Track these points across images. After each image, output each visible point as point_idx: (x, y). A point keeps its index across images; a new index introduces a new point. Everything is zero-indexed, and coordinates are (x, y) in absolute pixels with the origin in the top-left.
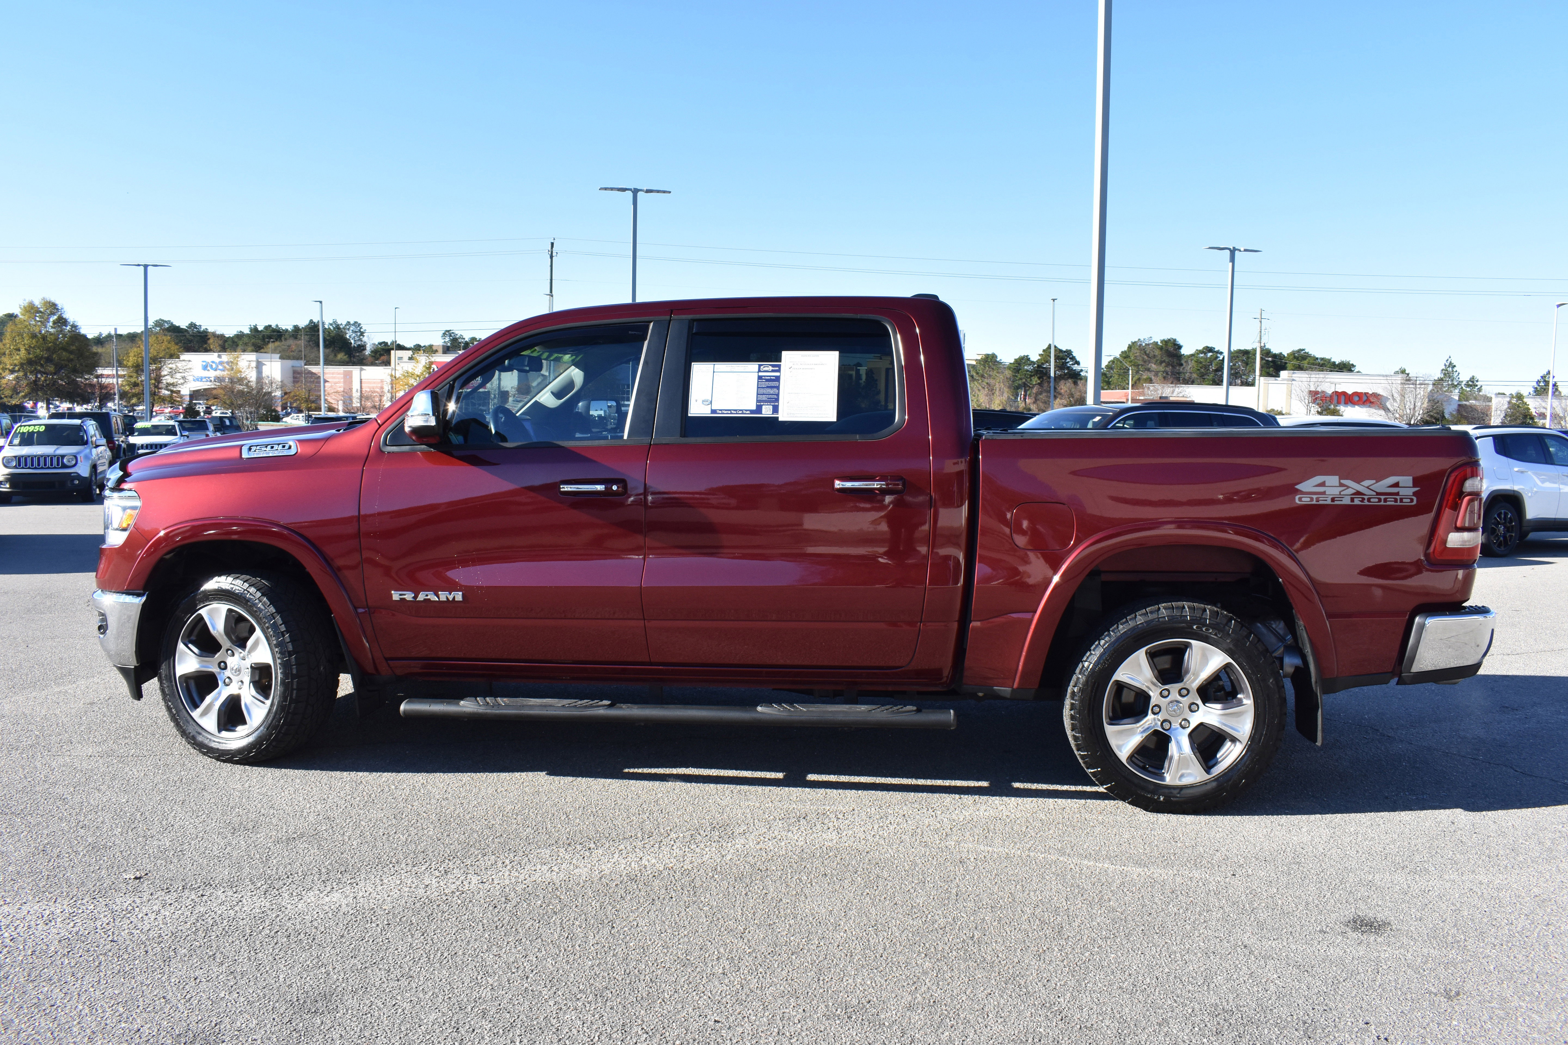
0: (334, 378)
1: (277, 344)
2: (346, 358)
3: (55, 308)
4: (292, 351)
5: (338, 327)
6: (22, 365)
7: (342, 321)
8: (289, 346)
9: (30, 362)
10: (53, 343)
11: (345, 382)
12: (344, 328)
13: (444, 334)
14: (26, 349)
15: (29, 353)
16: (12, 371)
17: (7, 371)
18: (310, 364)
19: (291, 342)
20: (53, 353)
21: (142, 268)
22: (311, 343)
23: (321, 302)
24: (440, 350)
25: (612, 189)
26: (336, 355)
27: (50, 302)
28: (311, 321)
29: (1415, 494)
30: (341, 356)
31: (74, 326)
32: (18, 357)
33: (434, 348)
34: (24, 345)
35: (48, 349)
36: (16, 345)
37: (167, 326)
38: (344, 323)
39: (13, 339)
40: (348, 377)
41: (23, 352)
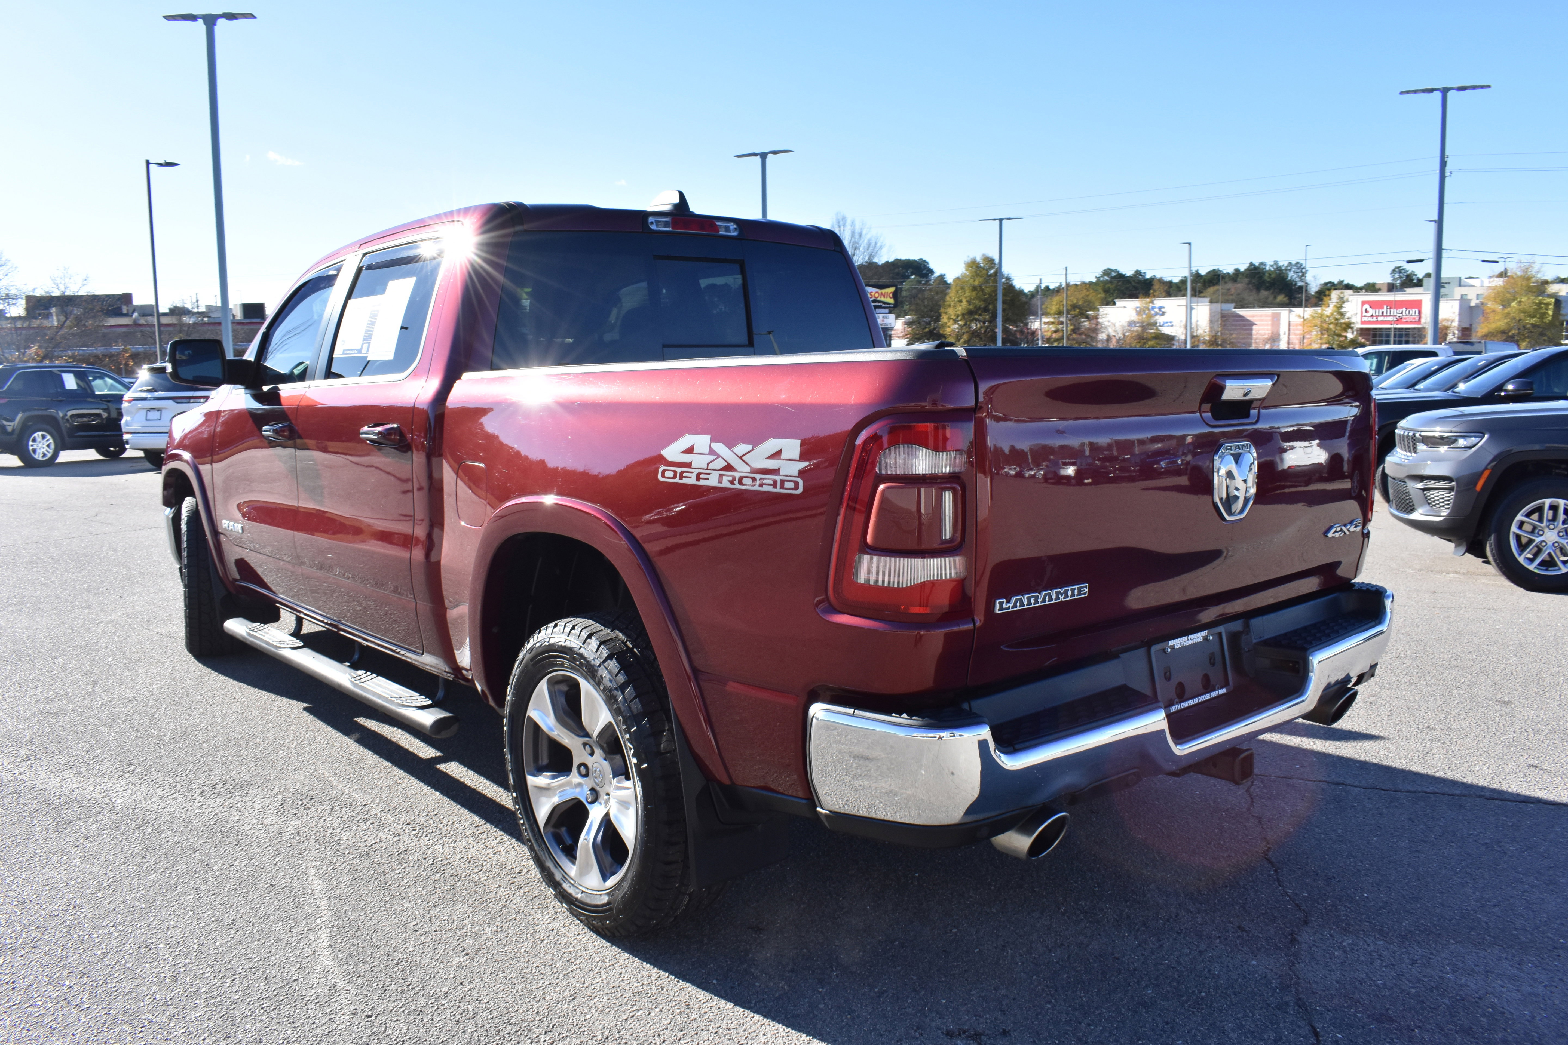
0: (1262, 320)
1: (1216, 288)
2: (1286, 300)
3: (992, 263)
4: (1232, 295)
5: (1279, 269)
6: (963, 315)
7: (1283, 263)
8: (1229, 290)
9: (971, 313)
10: (989, 294)
11: (1272, 325)
12: (1286, 270)
13: (1394, 271)
14: (967, 301)
15: (970, 305)
16: (956, 321)
17: (951, 321)
18: (1242, 307)
19: (1230, 285)
20: (989, 304)
21: (998, 222)
22: (1250, 286)
23: (1190, 244)
24: (1385, 288)
25: (1415, 92)
26: (1275, 298)
27: (988, 258)
28: (1251, 264)
29: (802, 473)
30: (1281, 298)
31: (1008, 279)
32: (960, 308)
33: (1377, 287)
34: (966, 297)
35: (985, 300)
36: (958, 298)
37: (1114, 274)
38: (1286, 264)
39: (957, 292)
40: (1276, 319)
41: (964, 303)
